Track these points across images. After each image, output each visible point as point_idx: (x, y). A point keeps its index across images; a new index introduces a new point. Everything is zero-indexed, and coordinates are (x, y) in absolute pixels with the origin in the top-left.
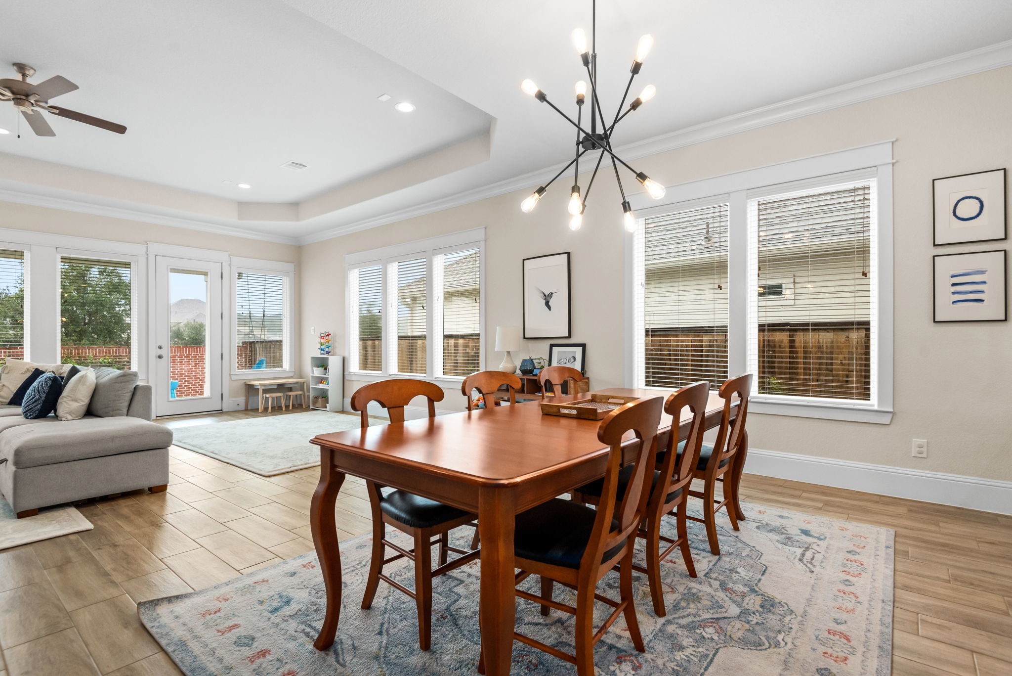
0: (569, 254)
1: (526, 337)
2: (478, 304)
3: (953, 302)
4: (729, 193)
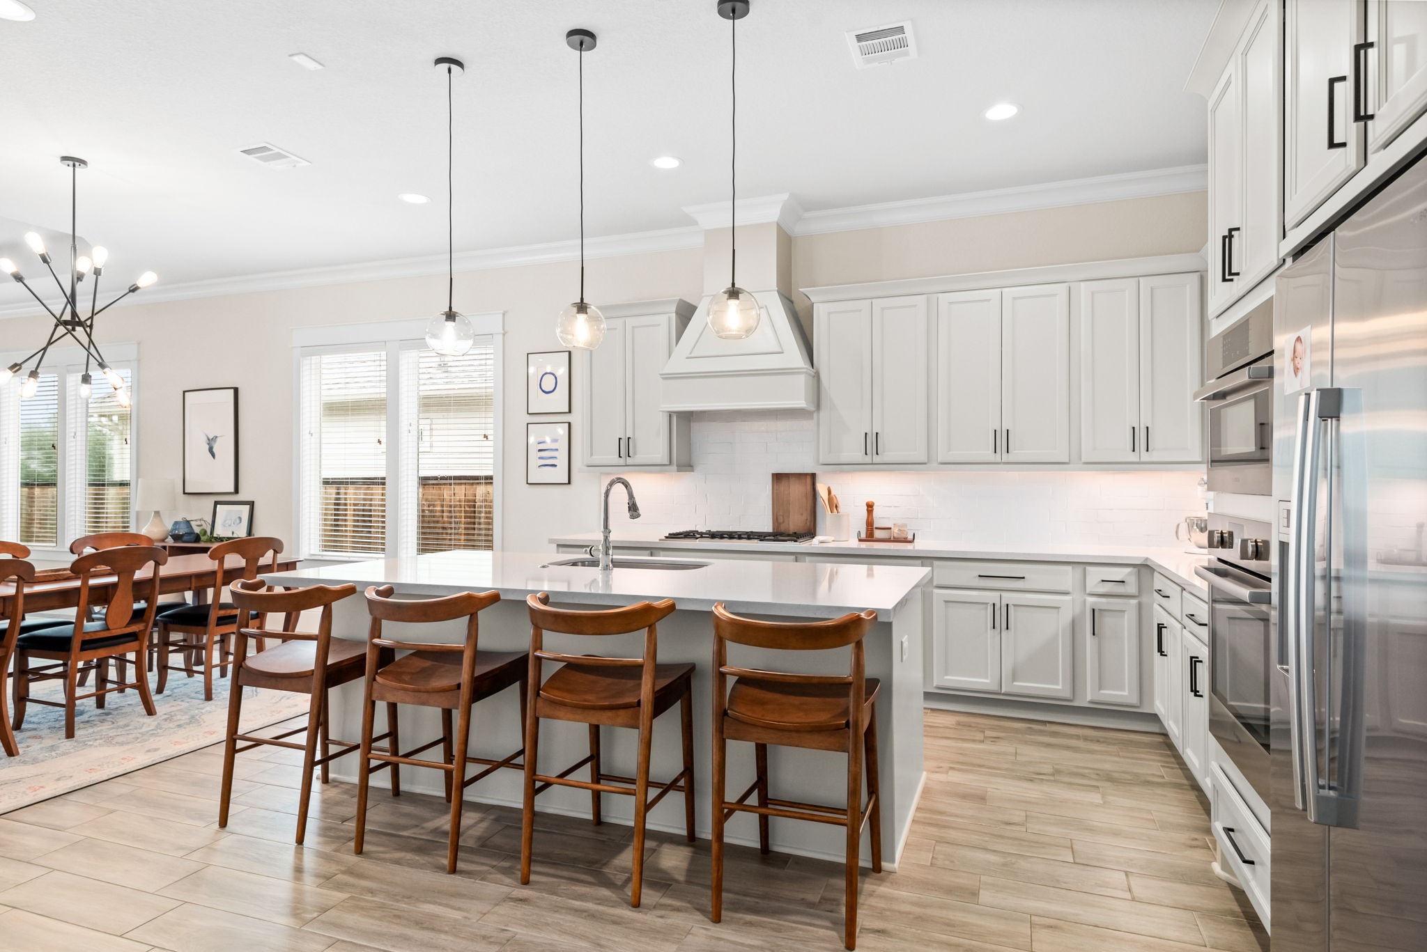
0: (236, 390)
1: (186, 492)
2: (128, 446)
3: (539, 466)
4: (385, 342)
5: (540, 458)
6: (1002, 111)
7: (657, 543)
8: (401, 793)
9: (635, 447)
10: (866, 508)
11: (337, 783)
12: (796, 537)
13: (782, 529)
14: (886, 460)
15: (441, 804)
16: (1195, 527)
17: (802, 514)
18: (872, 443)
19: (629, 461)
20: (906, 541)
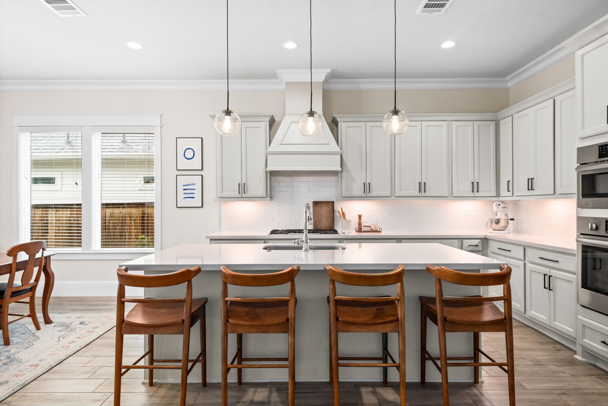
3: (184, 198)
5: (184, 194)
6: (448, 44)
7: (266, 236)
8: (207, 384)
9: (247, 188)
10: (358, 217)
11: (161, 385)
12: (325, 231)
13: (318, 227)
14: (373, 195)
15: (236, 386)
16: (494, 222)
17: (328, 220)
18: (367, 188)
19: (244, 195)
20: (377, 231)
